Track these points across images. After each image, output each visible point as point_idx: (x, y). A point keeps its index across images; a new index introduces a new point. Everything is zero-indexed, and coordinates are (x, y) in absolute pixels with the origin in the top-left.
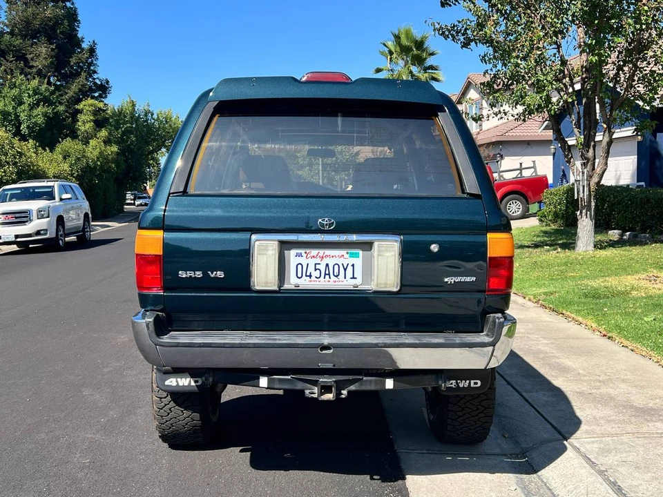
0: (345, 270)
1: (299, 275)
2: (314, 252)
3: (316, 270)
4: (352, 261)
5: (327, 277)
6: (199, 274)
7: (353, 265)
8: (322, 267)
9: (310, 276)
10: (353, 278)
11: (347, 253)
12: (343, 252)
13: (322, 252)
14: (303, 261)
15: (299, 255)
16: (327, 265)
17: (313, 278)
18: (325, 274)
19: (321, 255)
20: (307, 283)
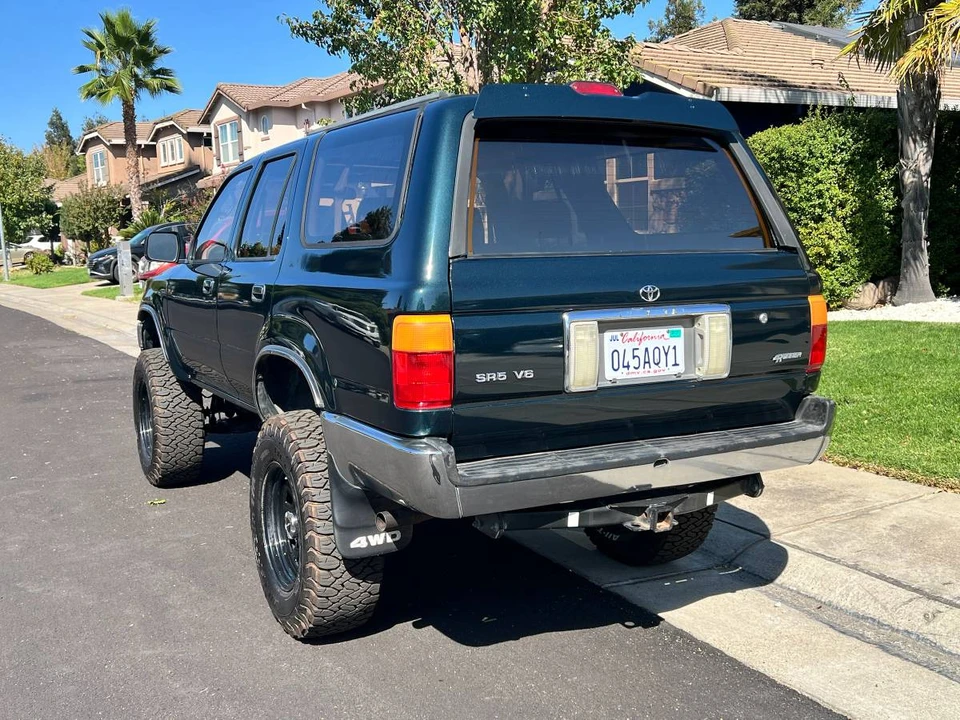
0: (666, 354)
1: (616, 367)
2: (631, 333)
3: (634, 357)
4: (674, 342)
5: (647, 365)
6: (502, 376)
7: (674, 348)
8: (640, 353)
9: (628, 367)
10: (676, 365)
11: (668, 332)
12: (663, 331)
13: (640, 332)
14: (619, 346)
15: (614, 339)
16: (647, 350)
17: (631, 369)
18: (645, 363)
19: (639, 336)
20: (625, 376)
